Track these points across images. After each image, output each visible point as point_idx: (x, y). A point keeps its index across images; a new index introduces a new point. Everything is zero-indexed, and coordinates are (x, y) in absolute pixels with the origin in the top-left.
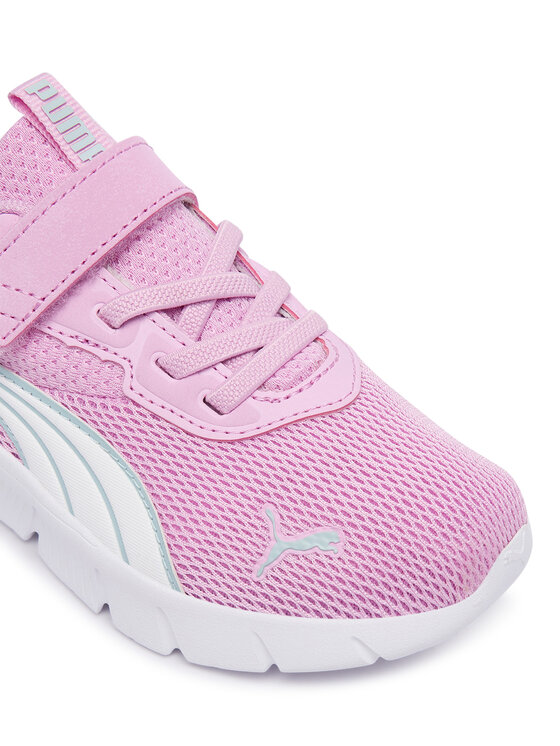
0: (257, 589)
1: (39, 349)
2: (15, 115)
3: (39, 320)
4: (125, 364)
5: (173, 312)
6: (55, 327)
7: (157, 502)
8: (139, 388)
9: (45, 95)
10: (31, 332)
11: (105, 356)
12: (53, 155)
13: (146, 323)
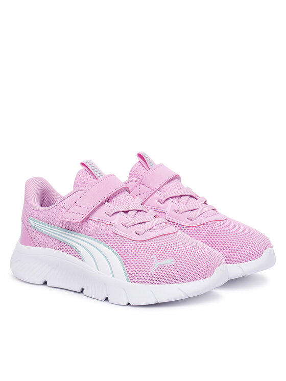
0: (151, 276)
1: (89, 224)
2: (82, 167)
3: (89, 215)
4: (113, 225)
5: (126, 212)
6: (93, 217)
7: (123, 258)
8: (117, 230)
9: (90, 163)
10: (87, 219)
11: (107, 223)
12: (92, 177)
13: (118, 214)
